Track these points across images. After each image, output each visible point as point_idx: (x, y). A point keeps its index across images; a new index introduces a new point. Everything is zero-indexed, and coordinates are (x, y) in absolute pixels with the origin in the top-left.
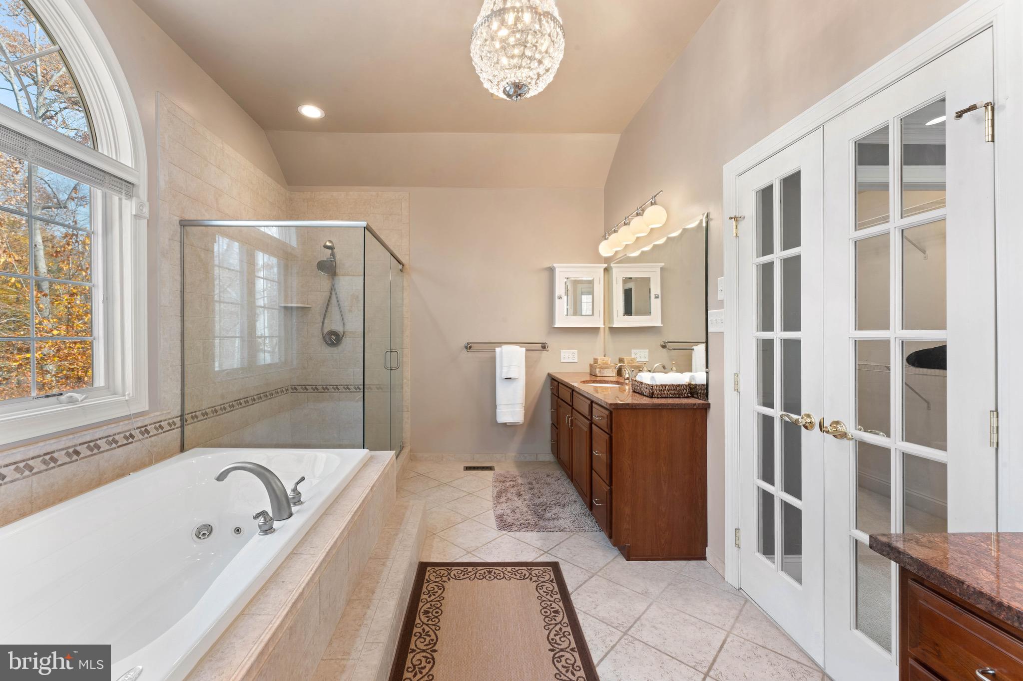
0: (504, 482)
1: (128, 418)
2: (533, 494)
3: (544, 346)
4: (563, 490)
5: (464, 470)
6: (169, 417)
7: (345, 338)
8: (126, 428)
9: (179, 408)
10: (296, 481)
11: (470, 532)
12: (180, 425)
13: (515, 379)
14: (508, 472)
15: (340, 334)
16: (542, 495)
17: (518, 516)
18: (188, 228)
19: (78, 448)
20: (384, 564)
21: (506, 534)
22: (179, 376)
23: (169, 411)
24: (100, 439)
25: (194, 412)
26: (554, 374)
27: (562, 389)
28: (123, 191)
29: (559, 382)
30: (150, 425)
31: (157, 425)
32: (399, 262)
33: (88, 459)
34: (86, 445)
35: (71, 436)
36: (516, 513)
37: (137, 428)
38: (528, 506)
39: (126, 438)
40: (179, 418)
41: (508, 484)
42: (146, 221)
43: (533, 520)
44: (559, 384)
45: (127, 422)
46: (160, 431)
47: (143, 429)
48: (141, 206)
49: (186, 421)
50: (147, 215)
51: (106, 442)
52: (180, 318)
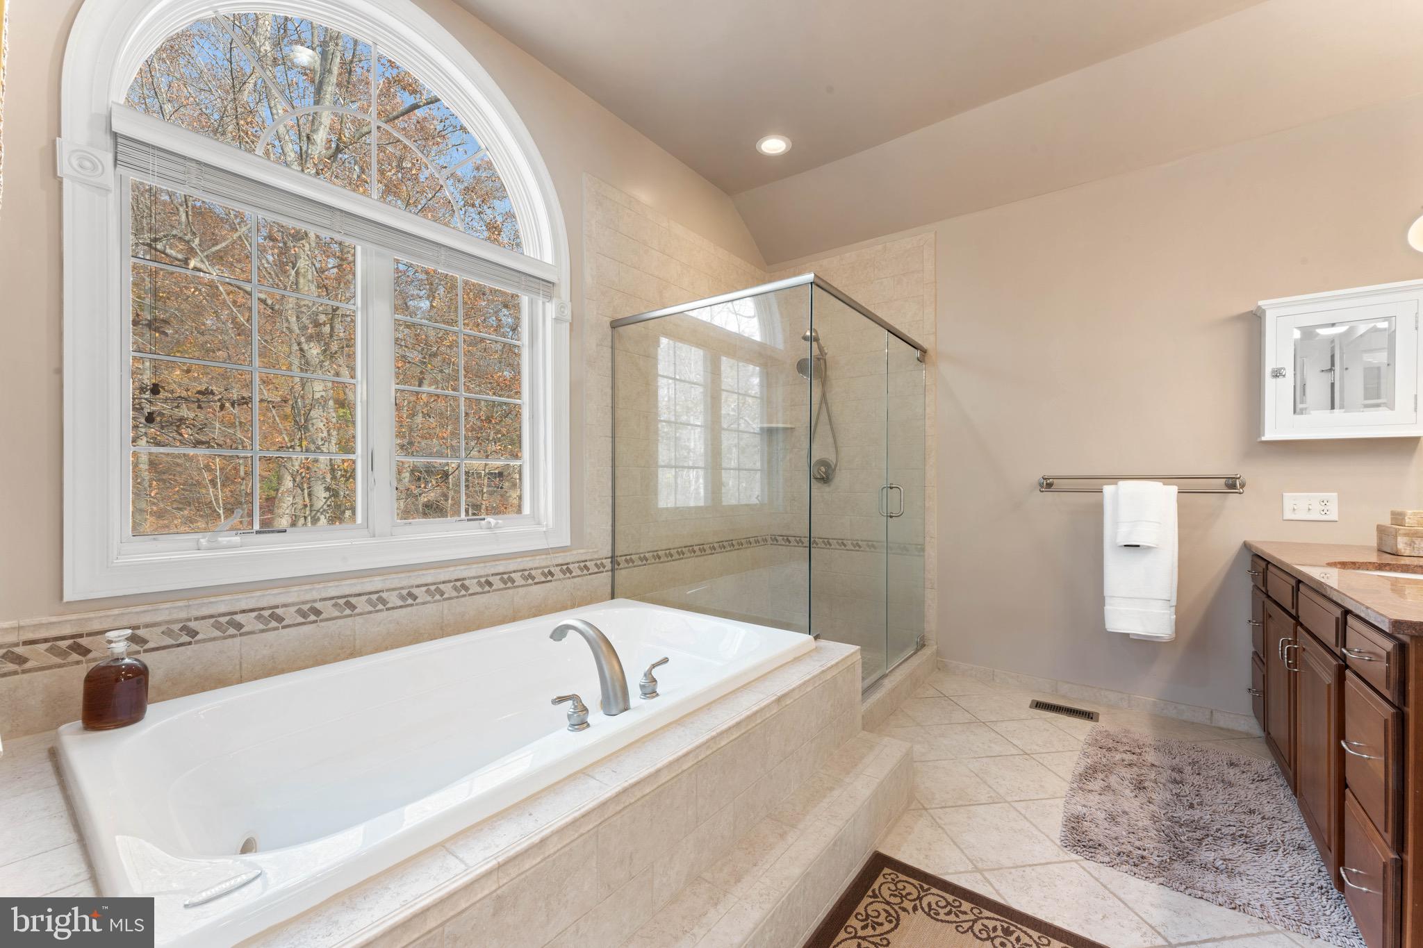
0: (1109, 750)
1: (546, 552)
2: (1178, 795)
3: (1232, 484)
4: (1268, 809)
5: (1031, 707)
6: (596, 557)
7: (840, 470)
8: (544, 564)
9: (610, 548)
10: (654, 662)
11: (997, 829)
12: (610, 568)
13: (1148, 548)
14: (1127, 731)
15: (831, 463)
16: (1201, 804)
17: (1121, 831)
18: (621, 329)
19: (491, 579)
20: (782, 836)
21: (1076, 861)
22: (609, 510)
23: (595, 550)
24: (514, 572)
25: (629, 555)
26: (1259, 546)
27: (1275, 580)
28: (541, 292)
29: (1269, 563)
30: (573, 563)
31: (582, 564)
32: (915, 346)
33: (501, 592)
34: (499, 577)
35: (482, 565)
36: (1117, 823)
37: (557, 565)
38: (1155, 819)
39: (544, 574)
40: (610, 560)
41: (1118, 757)
42: (568, 325)
43: (1156, 852)
44: (1269, 566)
45: (544, 557)
46: (585, 572)
47: (565, 567)
48: (562, 307)
49: (619, 564)
50: (569, 318)
51: (521, 576)
52: (611, 439)
